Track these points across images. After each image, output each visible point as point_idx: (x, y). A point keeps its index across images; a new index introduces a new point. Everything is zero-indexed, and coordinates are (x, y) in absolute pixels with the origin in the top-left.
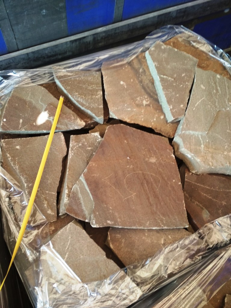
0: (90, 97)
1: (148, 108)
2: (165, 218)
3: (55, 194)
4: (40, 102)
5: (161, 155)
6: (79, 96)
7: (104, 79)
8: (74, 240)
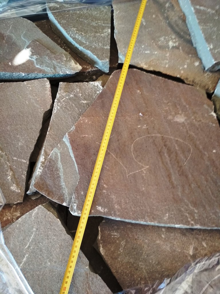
0: (93, 34)
1: (176, 51)
2: (197, 209)
3: (26, 162)
4: (22, 38)
5: (194, 113)
6: (77, 32)
7: (114, 14)
8: (41, 234)
